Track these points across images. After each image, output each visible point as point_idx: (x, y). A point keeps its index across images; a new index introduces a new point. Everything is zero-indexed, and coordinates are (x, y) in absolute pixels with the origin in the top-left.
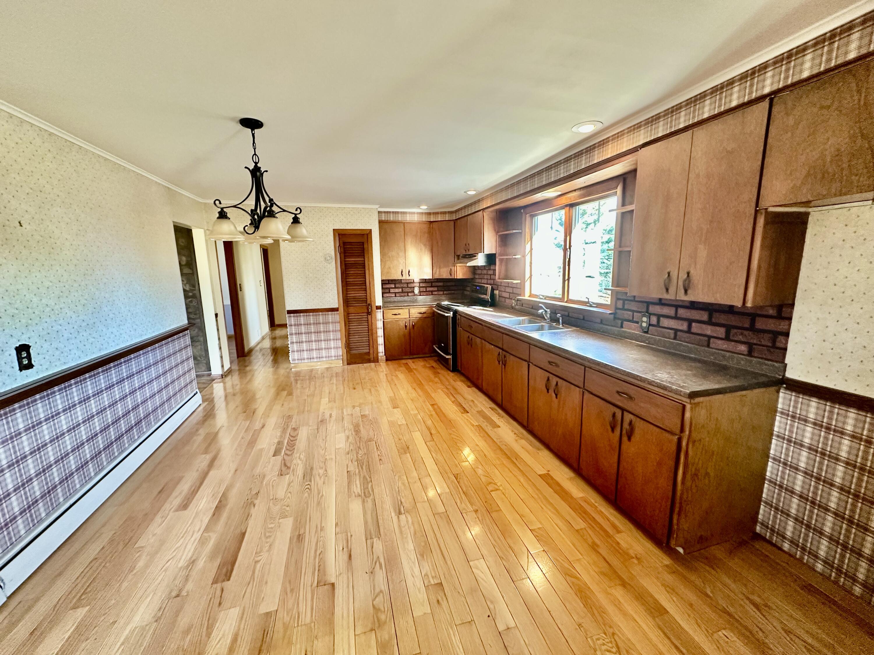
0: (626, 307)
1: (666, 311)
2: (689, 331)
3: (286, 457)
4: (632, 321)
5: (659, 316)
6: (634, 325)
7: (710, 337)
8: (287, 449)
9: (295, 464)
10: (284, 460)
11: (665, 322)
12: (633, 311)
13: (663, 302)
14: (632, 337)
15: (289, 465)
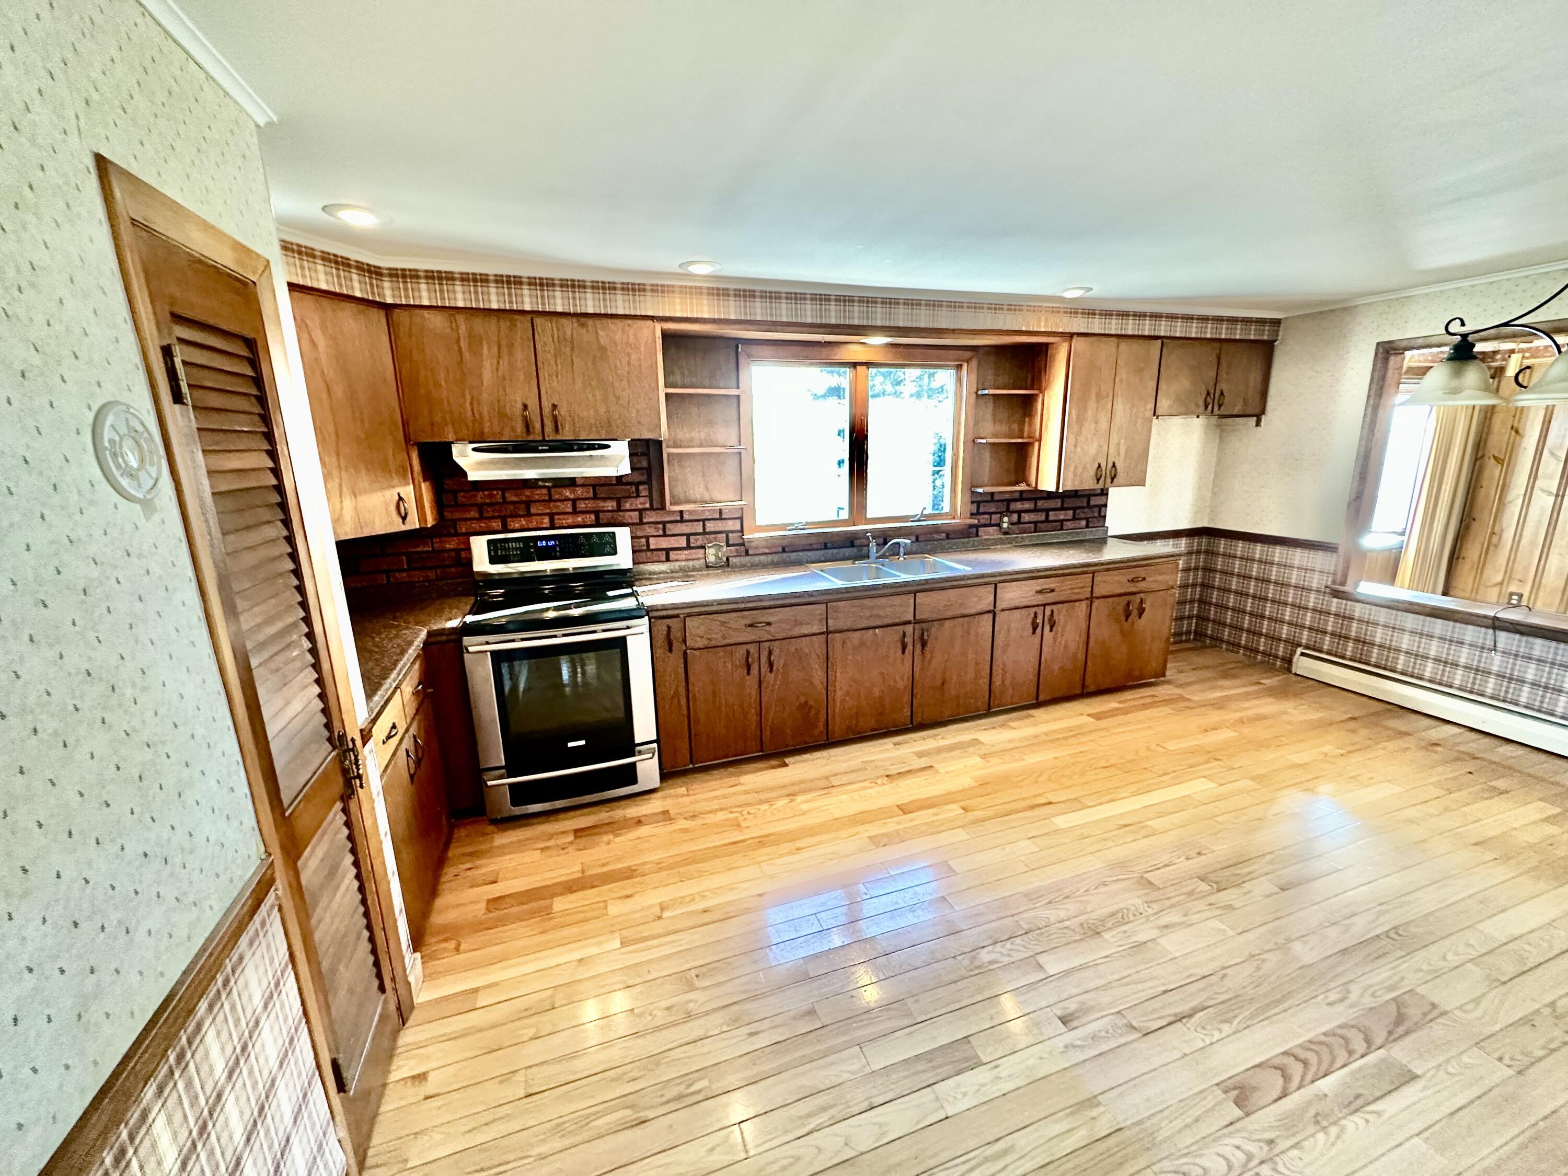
0: (981, 510)
1: (1028, 505)
2: (1047, 520)
3: (1379, 1037)
4: (990, 525)
5: (1019, 513)
6: (991, 529)
7: (1062, 521)
8: (1350, 1053)
9: (1373, 995)
10: (1390, 1033)
11: (1026, 517)
12: (991, 514)
13: (1024, 495)
14: (996, 542)
15: (1393, 1008)
